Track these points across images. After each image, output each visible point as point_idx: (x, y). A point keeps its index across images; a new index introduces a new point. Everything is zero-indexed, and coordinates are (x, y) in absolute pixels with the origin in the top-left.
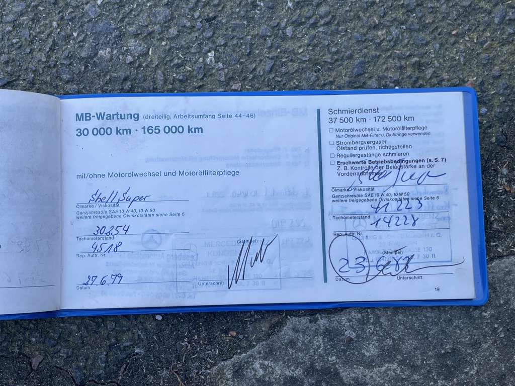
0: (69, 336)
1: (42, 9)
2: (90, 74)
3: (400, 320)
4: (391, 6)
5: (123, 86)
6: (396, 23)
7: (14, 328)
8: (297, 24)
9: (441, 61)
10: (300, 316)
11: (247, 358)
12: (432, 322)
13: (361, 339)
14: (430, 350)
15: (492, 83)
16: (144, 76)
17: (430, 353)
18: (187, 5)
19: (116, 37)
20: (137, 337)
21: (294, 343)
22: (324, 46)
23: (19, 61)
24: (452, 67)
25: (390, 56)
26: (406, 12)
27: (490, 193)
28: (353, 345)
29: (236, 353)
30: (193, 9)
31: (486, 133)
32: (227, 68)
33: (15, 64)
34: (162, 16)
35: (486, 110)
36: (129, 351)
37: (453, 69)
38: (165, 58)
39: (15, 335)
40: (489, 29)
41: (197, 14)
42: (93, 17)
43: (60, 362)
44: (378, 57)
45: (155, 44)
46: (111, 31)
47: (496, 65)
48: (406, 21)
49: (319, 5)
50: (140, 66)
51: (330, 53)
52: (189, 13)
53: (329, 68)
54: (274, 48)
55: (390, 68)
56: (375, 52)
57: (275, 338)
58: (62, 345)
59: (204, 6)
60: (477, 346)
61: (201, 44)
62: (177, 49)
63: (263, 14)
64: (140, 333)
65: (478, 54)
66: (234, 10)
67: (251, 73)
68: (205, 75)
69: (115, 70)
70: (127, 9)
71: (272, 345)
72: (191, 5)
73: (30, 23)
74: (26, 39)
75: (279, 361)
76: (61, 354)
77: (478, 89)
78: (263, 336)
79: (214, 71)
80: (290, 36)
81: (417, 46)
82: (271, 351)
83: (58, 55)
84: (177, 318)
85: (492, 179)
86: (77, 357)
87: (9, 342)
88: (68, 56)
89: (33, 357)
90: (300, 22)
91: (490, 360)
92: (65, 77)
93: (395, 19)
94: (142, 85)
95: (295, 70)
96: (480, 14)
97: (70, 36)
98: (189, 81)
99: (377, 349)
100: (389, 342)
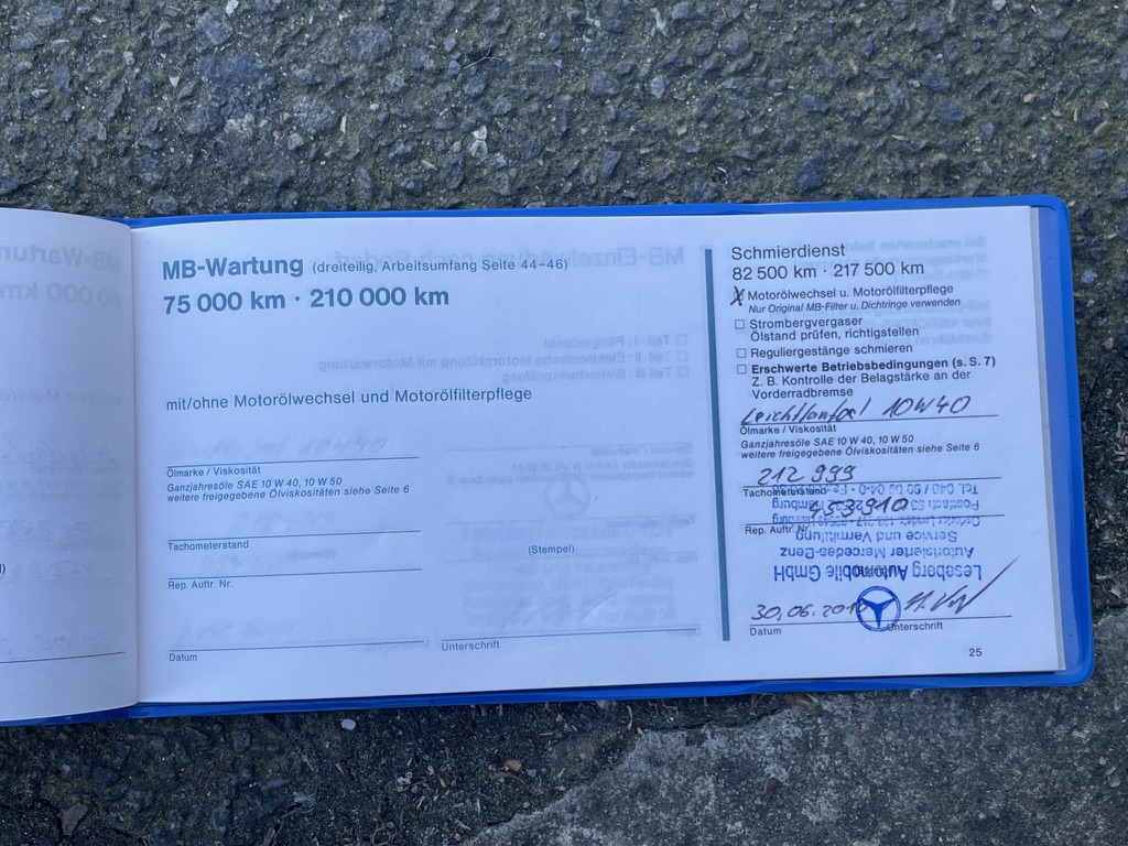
0: (146, 763)
1: (100, 21)
2: (205, 171)
3: (888, 744)
4: (888, 36)
5: (281, 200)
6: (898, 75)
7: (24, 741)
8: (676, 70)
9: (998, 161)
10: (664, 729)
11: (544, 822)
12: (960, 750)
13: (799, 785)
14: (953, 812)
15: (1111, 215)
16: (327, 180)
17: (954, 820)
18: (429, 20)
19: (267, 89)
20: (299, 768)
21: (650, 789)
22: (735, 122)
23: (45, 138)
24: (1022, 178)
25: (882, 149)
26: (921, 50)
27: (1098, 463)
28: (782, 797)
29: (521, 810)
30: (442, 31)
31: (1092, 329)
32: (515, 166)
33: (36, 145)
34: (371, 45)
35: (1096, 276)
36: (282, 798)
37: (1023, 181)
38: (374, 140)
39: (25, 757)
40: (1107, 92)
41: (449, 43)
42: (216, 43)
43: (126, 821)
44: (856, 149)
45: (355, 108)
46: (256, 75)
47: (1119, 174)
48: (920, 70)
49: (726, 28)
50: (319, 156)
51: (749, 138)
52: (433, 39)
53: (746, 173)
54: (621, 125)
55: (882, 176)
56: (850, 139)
57: (608, 776)
58: (129, 782)
59: (466, 25)
60: (1059, 805)
61: (459, 110)
62: (404, 120)
63: (599, 46)
64: (306, 760)
65: (1082, 149)
66: (534, 35)
67: (569, 177)
68: (464, 181)
69: (263, 165)
70: (292, 27)
71: (601, 793)
72: (437, 21)
73: (73, 53)
74: (62, 89)
75: (616, 828)
76: (127, 803)
77: (1078, 227)
78: (582, 773)
79: (485, 172)
80: (659, 96)
81: (944, 127)
82: (598, 806)
83: (134, 128)
84: (388, 727)
85: (1104, 432)
86: (164, 809)
87: (11, 771)
88: (158, 128)
89: (66, 808)
90: (682, 65)
91: (1087, 838)
92: (150, 177)
93: (897, 65)
94: (324, 199)
95: (667, 173)
96: (1087, 58)
97: (163, 84)
98: (428, 194)
99: (835, 806)
100: (863, 792)
